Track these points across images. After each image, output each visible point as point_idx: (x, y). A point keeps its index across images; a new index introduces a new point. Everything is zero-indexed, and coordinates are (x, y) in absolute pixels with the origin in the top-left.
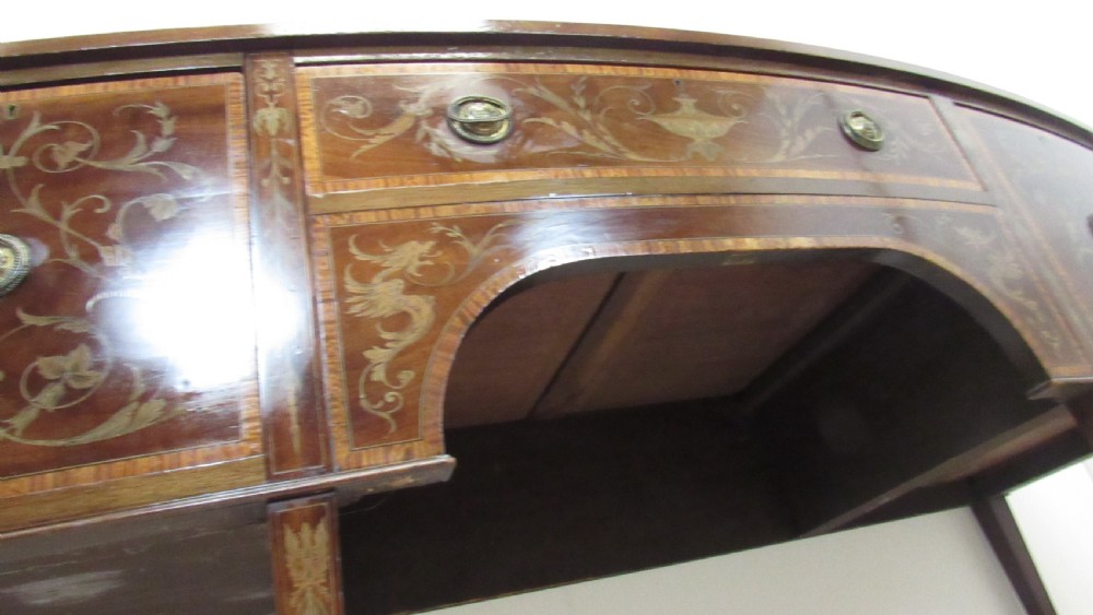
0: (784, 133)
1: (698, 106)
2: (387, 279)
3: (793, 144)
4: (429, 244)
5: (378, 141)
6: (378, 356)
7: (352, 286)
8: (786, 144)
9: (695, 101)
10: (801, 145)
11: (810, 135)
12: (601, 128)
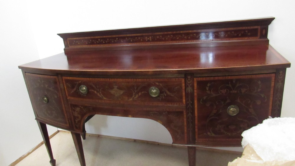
0: (134, 94)
1: (118, 88)
2: (76, 112)
3: (135, 96)
4: (79, 108)
5: (73, 91)
6: (77, 121)
7: (73, 112)
8: (133, 96)
9: (117, 86)
10: (137, 96)
11: (140, 94)
12: (100, 93)
